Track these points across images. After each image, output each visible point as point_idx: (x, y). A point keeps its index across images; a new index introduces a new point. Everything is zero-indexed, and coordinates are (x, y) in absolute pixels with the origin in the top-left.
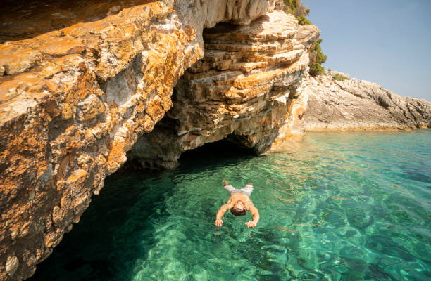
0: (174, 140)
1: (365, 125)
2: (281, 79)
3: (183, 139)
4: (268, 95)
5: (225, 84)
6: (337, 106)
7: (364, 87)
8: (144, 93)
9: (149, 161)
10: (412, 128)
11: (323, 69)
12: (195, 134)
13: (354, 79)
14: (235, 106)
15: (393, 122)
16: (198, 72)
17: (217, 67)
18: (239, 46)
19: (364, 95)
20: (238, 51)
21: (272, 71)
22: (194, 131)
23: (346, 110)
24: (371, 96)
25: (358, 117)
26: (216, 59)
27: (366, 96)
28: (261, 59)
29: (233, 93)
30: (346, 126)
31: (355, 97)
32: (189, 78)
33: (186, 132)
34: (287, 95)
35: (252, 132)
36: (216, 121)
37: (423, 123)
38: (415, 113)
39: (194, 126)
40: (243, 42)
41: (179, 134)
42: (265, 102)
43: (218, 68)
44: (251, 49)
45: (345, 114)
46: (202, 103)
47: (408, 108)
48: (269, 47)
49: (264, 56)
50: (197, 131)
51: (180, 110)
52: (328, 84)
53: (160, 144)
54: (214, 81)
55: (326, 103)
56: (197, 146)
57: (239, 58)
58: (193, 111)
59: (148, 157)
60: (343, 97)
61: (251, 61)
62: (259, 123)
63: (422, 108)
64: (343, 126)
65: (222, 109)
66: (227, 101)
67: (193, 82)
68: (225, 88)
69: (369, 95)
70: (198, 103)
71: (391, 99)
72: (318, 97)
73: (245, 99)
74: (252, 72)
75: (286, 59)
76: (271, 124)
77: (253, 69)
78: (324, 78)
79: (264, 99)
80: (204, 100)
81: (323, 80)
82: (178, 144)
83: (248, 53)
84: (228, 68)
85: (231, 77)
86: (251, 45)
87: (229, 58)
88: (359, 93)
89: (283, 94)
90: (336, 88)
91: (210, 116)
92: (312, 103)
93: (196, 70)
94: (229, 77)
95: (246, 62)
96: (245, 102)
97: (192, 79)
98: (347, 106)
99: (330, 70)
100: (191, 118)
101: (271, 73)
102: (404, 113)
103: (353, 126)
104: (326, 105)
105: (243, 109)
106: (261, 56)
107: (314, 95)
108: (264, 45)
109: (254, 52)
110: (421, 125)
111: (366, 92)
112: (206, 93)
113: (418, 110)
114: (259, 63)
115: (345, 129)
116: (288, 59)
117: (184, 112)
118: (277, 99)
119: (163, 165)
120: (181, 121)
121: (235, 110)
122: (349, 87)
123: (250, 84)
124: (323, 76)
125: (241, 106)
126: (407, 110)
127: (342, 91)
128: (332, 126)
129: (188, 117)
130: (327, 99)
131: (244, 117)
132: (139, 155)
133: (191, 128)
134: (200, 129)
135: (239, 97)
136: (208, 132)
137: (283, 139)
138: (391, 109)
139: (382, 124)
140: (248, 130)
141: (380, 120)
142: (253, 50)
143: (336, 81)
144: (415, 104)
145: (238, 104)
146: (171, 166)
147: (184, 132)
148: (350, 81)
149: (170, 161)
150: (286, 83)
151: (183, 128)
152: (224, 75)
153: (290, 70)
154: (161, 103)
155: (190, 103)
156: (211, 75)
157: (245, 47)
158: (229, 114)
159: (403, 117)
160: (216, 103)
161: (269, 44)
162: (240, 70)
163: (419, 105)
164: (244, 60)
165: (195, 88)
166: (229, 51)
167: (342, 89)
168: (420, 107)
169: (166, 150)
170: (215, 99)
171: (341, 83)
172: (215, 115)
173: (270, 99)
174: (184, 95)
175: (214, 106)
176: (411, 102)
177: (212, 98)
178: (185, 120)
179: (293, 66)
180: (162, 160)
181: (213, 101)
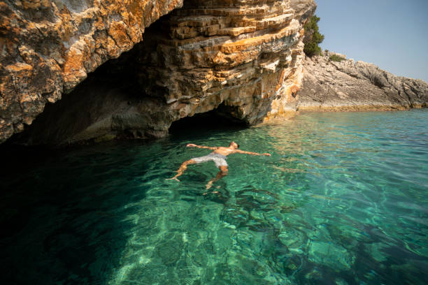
0: (163, 108)
1: (359, 104)
2: (270, 44)
3: (172, 107)
4: (256, 62)
5: (213, 49)
6: (332, 86)
7: (361, 67)
8: (102, 7)
9: (140, 131)
10: (406, 107)
11: (319, 49)
12: (185, 102)
13: (350, 59)
14: (223, 72)
15: (388, 101)
16: (185, 38)
17: (204, 32)
18: (227, 10)
19: (360, 75)
20: (225, 15)
21: (260, 36)
22: (183, 99)
23: (341, 90)
24: (367, 77)
25: (352, 96)
26: (204, 24)
27: (362, 76)
28: (250, 23)
29: (221, 58)
30: (340, 105)
31: (350, 77)
32: (177, 45)
33: (175, 100)
34: (277, 62)
35: (242, 103)
36: (205, 88)
37: (417, 103)
38: (411, 92)
39: (183, 94)
40: (231, 5)
41: (168, 102)
42: (254, 69)
43: (206, 33)
44: (238, 12)
45: (340, 93)
46: (190, 70)
47: (404, 89)
48: (257, 10)
49: (253, 20)
50: (186, 99)
51: (168, 78)
52: (324, 64)
53: (149, 112)
54: (202, 47)
55: (321, 83)
56: (186, 115)
57: (227, 22)
58: (181, 78)
59: (140, 126)
60: (338, 77)
61: (239, 26)
62: (248, 92)
63: (418, 88)
64: (337, 105)
65: (210, 76)
66: (215, 67)
67: (180, 49)
68: (213, 53)
69: (365, 75)
70: (186, 70)
71: (387, 79)
72: (313, 77)
73: (233, 64)
74: (240, 37)
75: (274, 22)
76: (260, 94)
77: (242, 34)
78: (321, 59)
79: (253, 66)
80: (192, 67)
81: (319, 60)
82: (168, 112)
83: (236, 18)
84: (215, 34)
85: (218, 43)
86: (239, 8)
87: (217, 23)
88: (354, 74)
89: (272, 62)
90: (332, 69)
91: (198, 82)
92: (307, 83)
93: (183, 35)
94: (217, 42)
95: (235, 27)
96: (233, 68)
97: (180, 45)
98: (342, 85)
99: (327, 51)
100: (179, 86)
101: (259, 38)
102: (399, 93)
103: (346, 105)
104: (321, 86)
105: (232, 75)
106: (249, 20)
107: (310, 75)
108: (252, 8)
109: (242, 16)
110: (415, 105)
111: (362, 72)
112: (193, 59)
113: (413, 90)
114: (247, 28)
115: (339, 108)
116: (277, 23)
117: (172, 79)
118: (266, 67)
119: (154, 134)
120: (170, 88)
121: (222, 76)
122: (345, 68)
123: (238, 48)
124: (320, 57)
125: (228, 72)
126: (402, 90)
127: (338, 72)
128: (326, 106)
129: (177, 85)
130: (322, 79)
131: (233, 84)
132: (130, 124)
133: (180, 96)
134: (189, 97)
135: (227, 62)
136: (197, 100)
137: (276, 115)
138: (387, 90)
139: (375, 103)
140: (238, 100)
141: (374, 99)
142: (241, 13)
143: (332, 62)
144: (411, 83)
145: (226, 69)
146: (162, 135)
147: (174, 100)
148: (347, 62)
149: (161, 130)
150: (274, 49)
151: (172, 96)
152: (212, 40)
153: (279, 35)
154: (126, 31)
155: (179, 70)
156: (198, 41)
157: (233, 11)
158: (217, 80)
159: (397, 97)
160: (204, 69)
161: (258, 7)
162: (228, 35)
163: (415, 84)
164: (232, 25)
165: (182, 54)
166: (218, 16)
167: (338, 69)
168: (415, 87)
169: (156, 119)
170: (203, 66)
171: (337, 64)
172: (203, 81)
173: (259, 66)
174: (172, 62)
175: (202, 73)
176: (407, 82)
177: (200, 64)
178: (173, 87)
179: (283, 31)
180: (152, 129)
181: (201, 67)
